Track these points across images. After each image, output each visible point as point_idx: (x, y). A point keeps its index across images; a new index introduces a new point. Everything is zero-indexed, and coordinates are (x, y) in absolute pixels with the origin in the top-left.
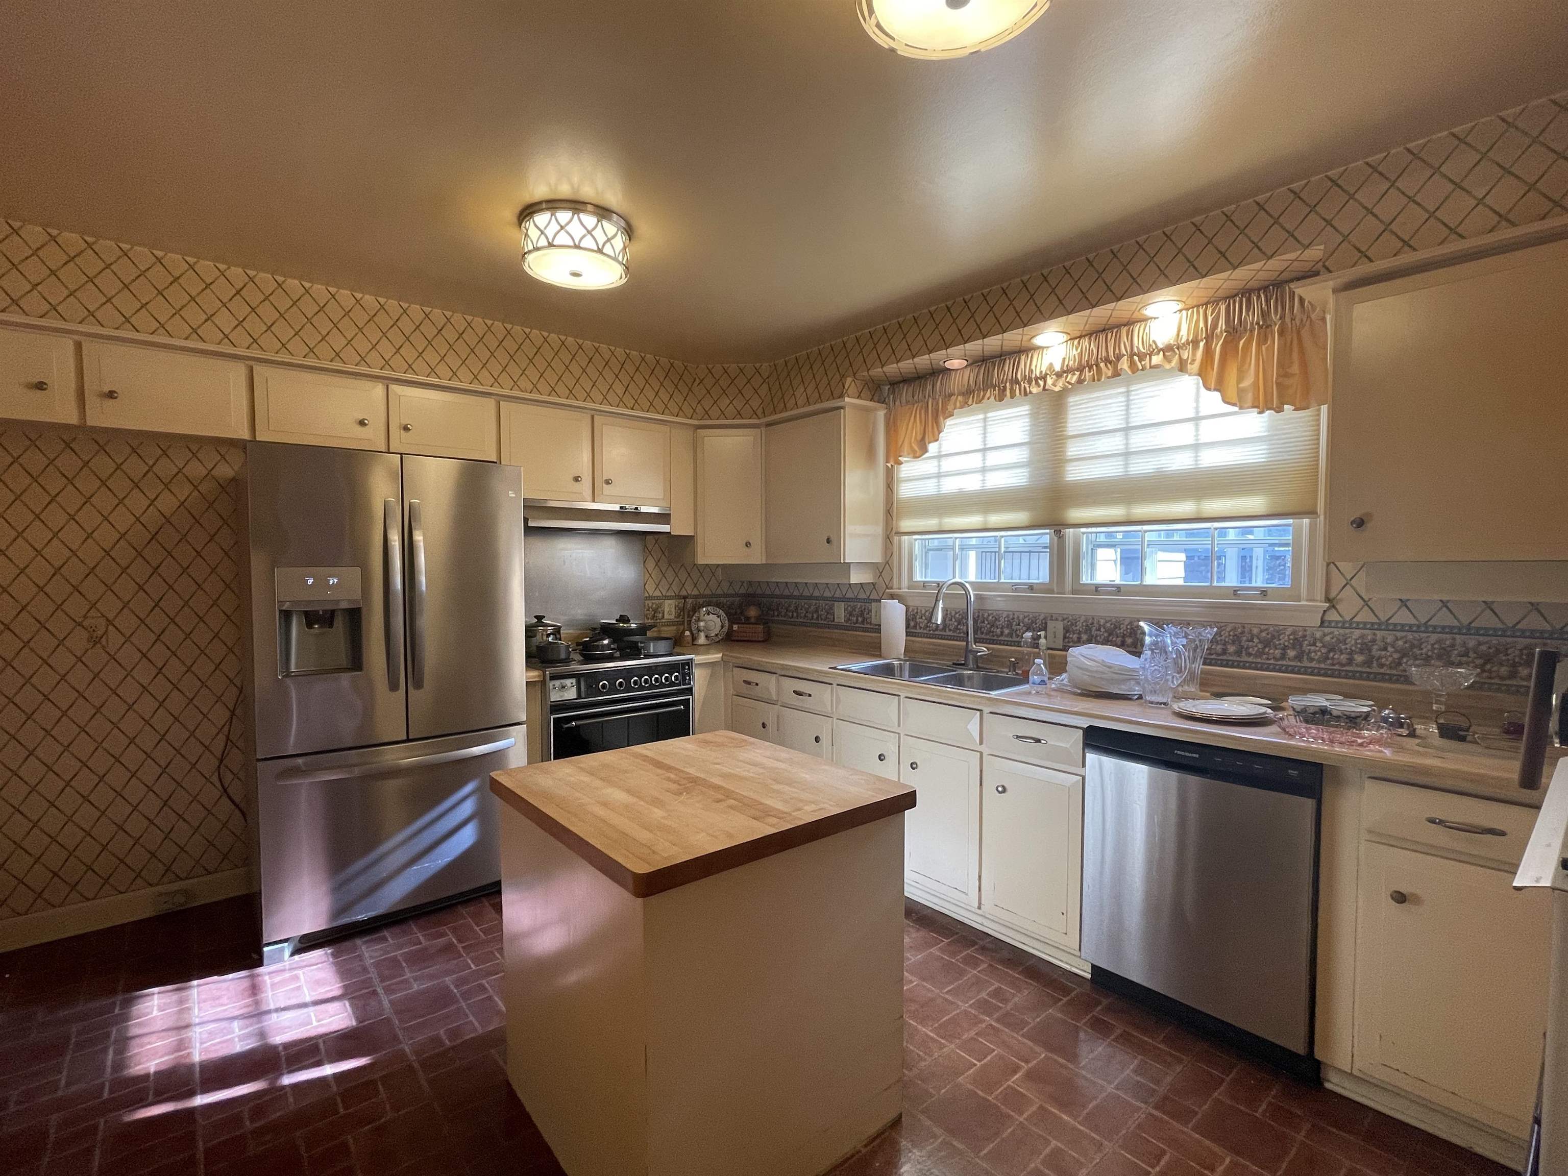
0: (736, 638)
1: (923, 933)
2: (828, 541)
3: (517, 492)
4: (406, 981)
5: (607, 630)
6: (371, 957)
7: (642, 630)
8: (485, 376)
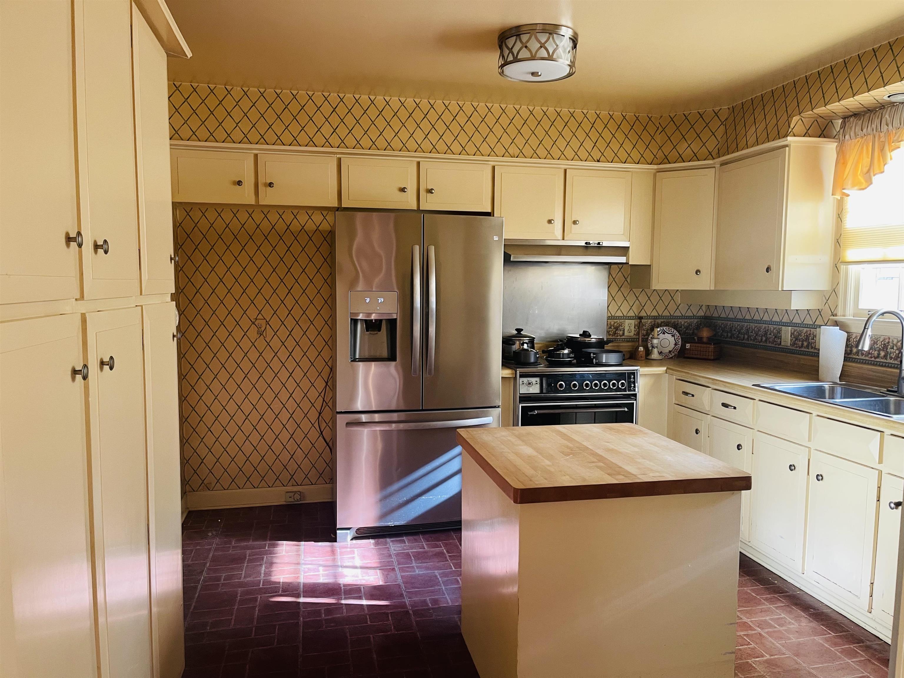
0: (688, 355)
1: (814, 624)
2: (768, 270)
3: (500, 235)
4: (413, 567)
5: (570, 342)
6: (395, 550)
7: (601, 344)
8: (485, 148)
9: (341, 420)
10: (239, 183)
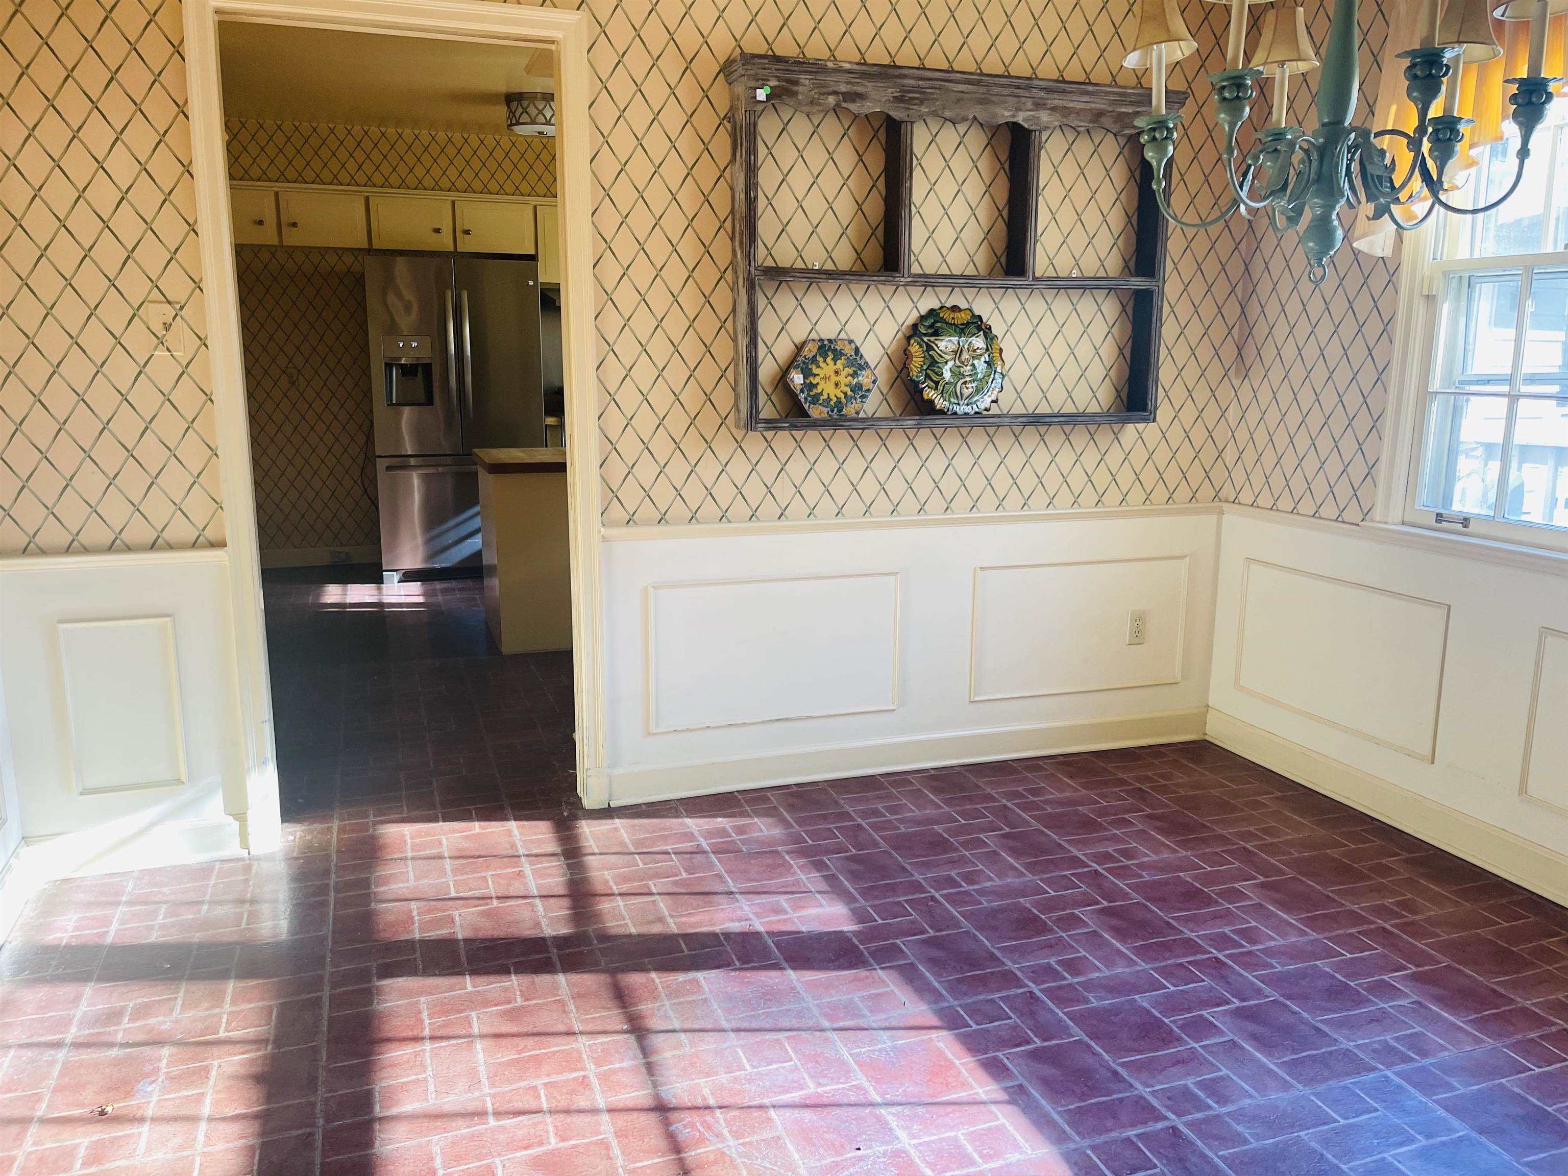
3: (536, 279)
8: (525, 187)
9: (381, 464)
10: (261, 223)
